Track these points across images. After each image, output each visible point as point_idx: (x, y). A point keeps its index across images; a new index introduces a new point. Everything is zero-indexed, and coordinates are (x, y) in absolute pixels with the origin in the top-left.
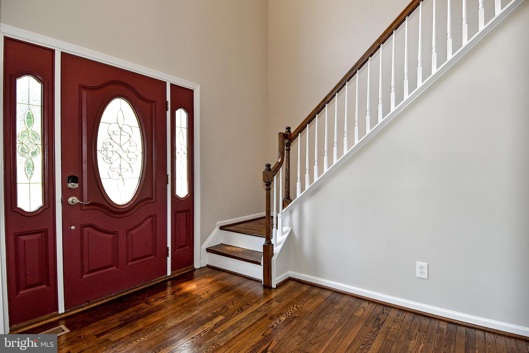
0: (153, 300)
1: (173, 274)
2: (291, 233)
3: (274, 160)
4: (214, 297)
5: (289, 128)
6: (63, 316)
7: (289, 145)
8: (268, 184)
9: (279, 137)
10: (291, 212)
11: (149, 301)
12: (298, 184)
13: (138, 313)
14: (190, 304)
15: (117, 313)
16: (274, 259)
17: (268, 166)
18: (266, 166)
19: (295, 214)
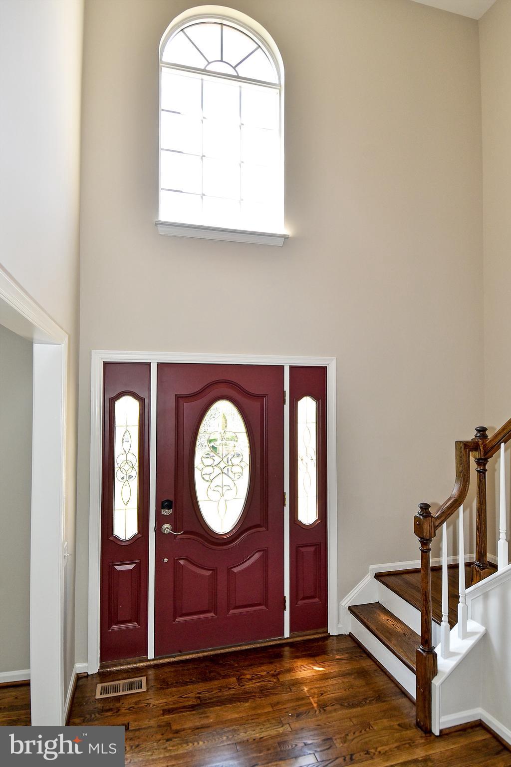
0: (249, 676)
1: (293, 636)
2: (485, 638)
4: (325, 710)
6: (152, 663)
7: (484, 462)
8: (425, 541)
9: (456, 449)
10: (486, 596)
11: (242, 677)
13: (221, 694)
14: (285, 708)
15: (201, 682)
16: (436, 682)
17: (425, 508)
18: (421, 508)
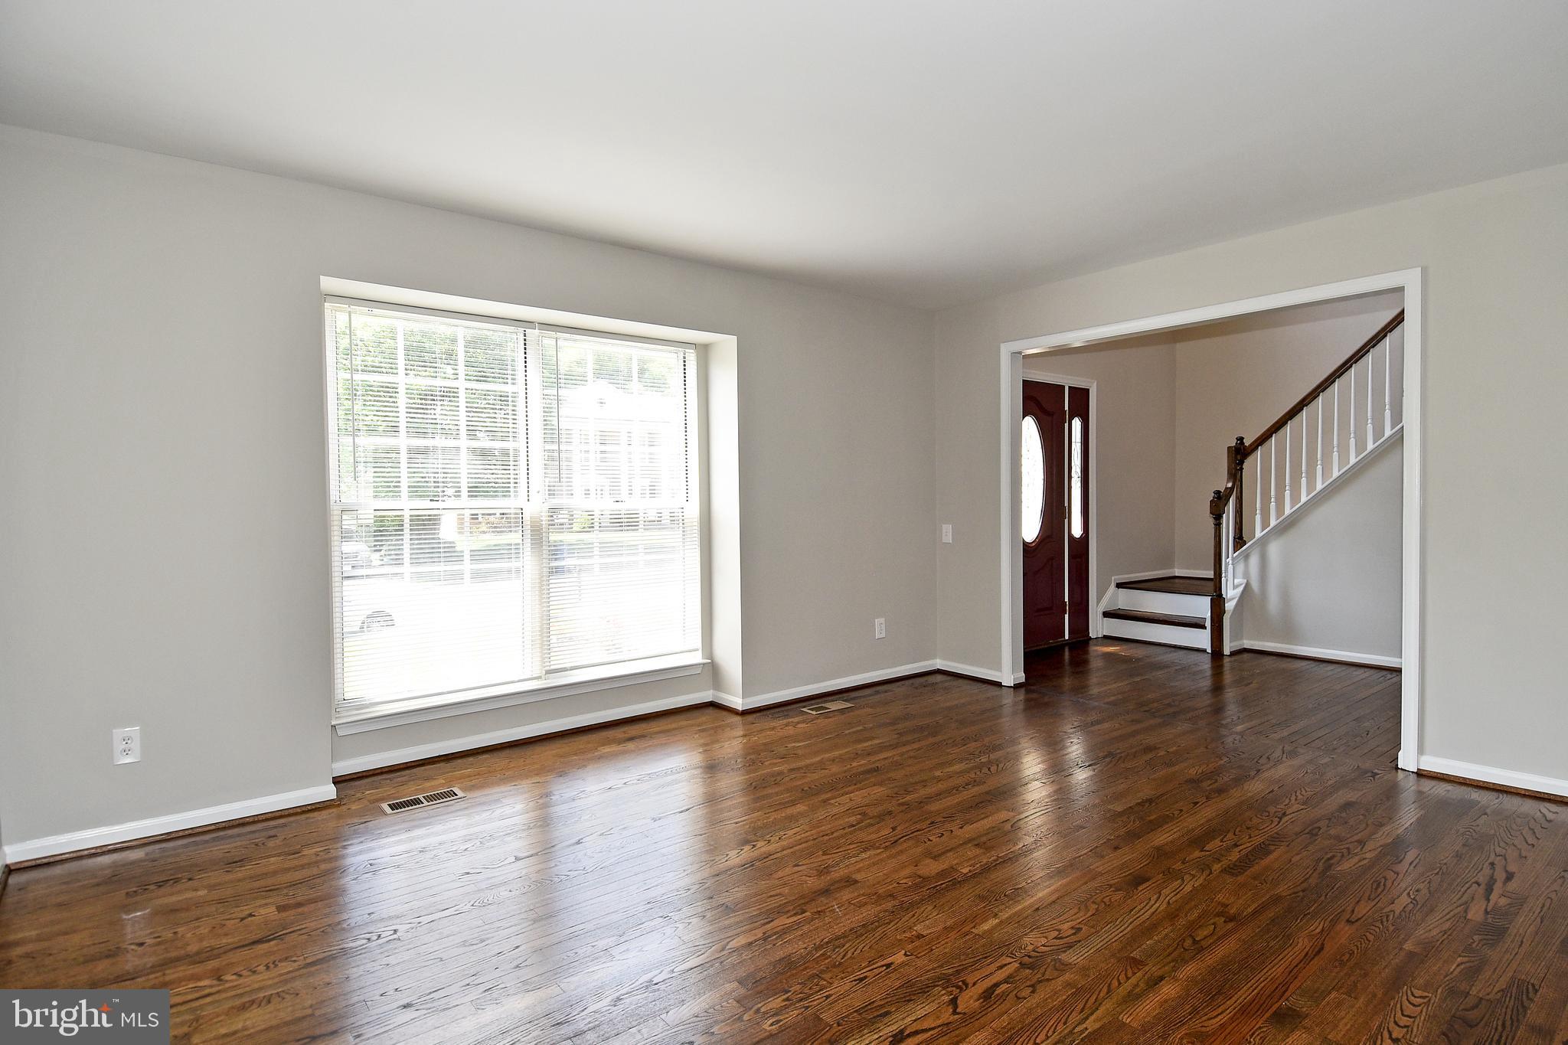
1: (1070, 637)
2: (1247, 586)
3: (1223, 483)
5: (1241, 439)
7: (1242, 463)
8: (1218, 517)
9: (1228, 451)
10: (1247, 557)
12: (1258, 518)
17: (1217, 492)
18: (1214, 493)
19: (1254, 560)
